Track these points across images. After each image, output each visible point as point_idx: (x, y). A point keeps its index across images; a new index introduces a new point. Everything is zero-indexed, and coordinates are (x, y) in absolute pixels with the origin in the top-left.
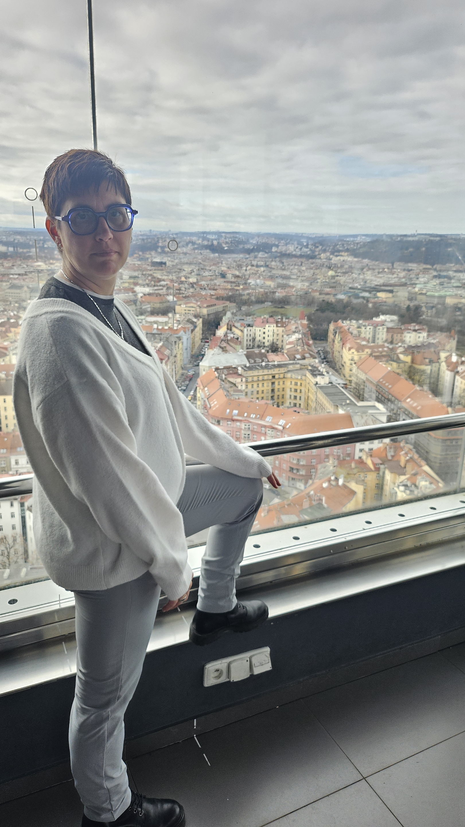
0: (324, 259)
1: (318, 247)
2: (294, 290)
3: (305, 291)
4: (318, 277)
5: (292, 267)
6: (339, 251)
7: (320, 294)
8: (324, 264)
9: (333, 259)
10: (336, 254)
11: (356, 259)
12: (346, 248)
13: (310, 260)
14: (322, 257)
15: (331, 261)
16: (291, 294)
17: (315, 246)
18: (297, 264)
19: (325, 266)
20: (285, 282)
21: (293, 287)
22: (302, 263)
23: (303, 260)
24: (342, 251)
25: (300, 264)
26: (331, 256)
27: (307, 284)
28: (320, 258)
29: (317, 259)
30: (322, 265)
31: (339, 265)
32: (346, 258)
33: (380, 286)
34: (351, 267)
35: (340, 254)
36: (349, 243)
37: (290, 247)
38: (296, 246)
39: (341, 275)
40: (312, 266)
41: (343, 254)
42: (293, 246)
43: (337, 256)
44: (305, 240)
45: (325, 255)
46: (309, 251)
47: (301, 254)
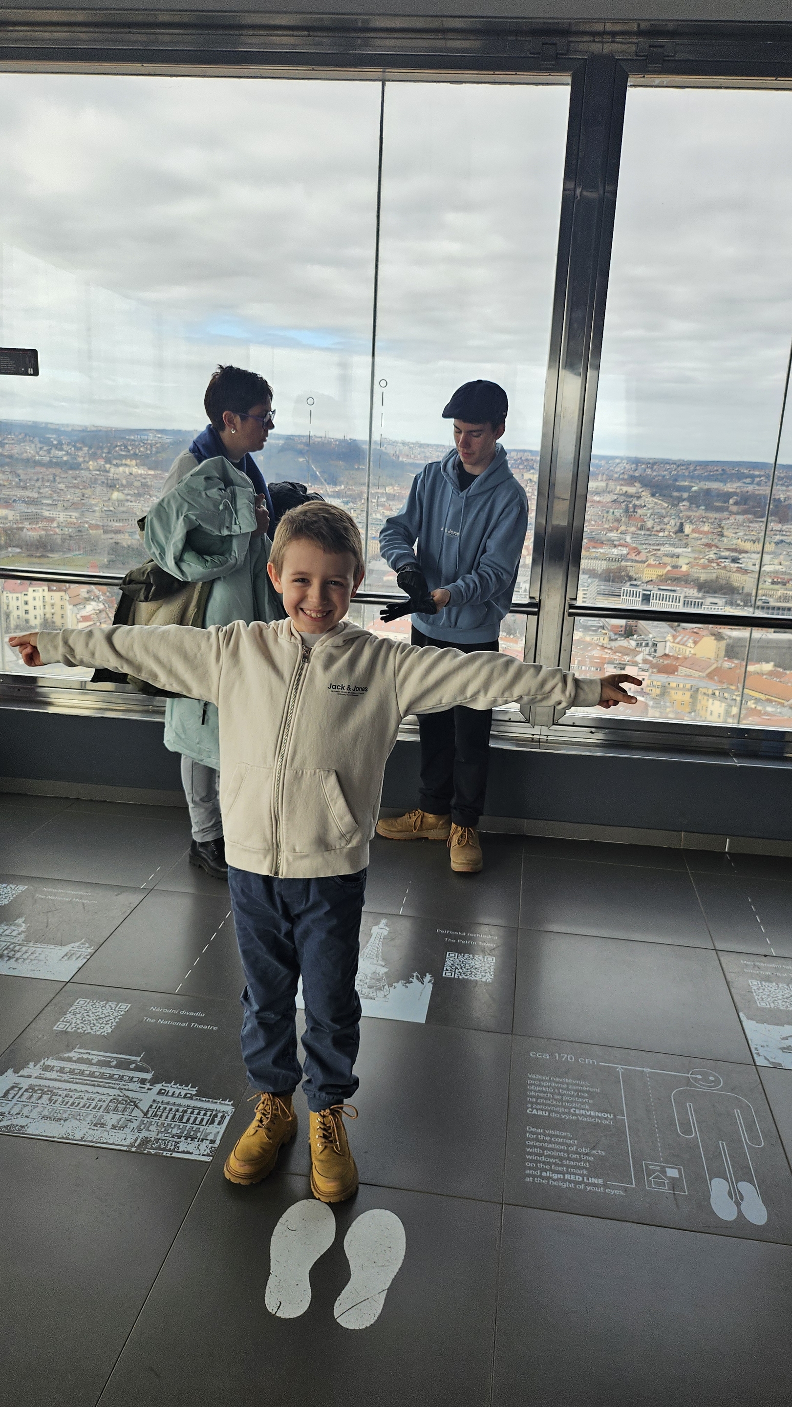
0: (95, 470)
1: (81, 449)
2: (55, 524)
3: (77, 525)
4: (93, 502)
5: (39, 484)
6: (121, 457)
7: (105, 532)
8: (96, 479)
9: (112, 470)
10: (114, 462)
11: (152, 472)
12: (132, 452)
13: (70, 472)
14: (91, 468)
15: (108, 474)
16: (52, 533)
17: (74, 446)
18: (46, 478)
19: (99, 482)
20: (32, 509)
21: (52, 520)
22: (55, 476)
23: (57, 471)
24: (126, 457)
25: (51, 478)
26: (108, 466)
27: (75, 514)
28: (88, 469)
29: (82, 469)
30: (94, 481)
31: (124, 482)
32: (135, 470)
34: (144, 485)
35: (124, 462)
36: (137, 443)
37: (28, 448)
38: (39, 445)
39: (133, 499)
40: (75, 482)
41: (128, 462)
42: (33, 446)
43: (117, 466)
44: (54, 436)
45: (96, 464)
46: (65, 455)
47: (51, 461)
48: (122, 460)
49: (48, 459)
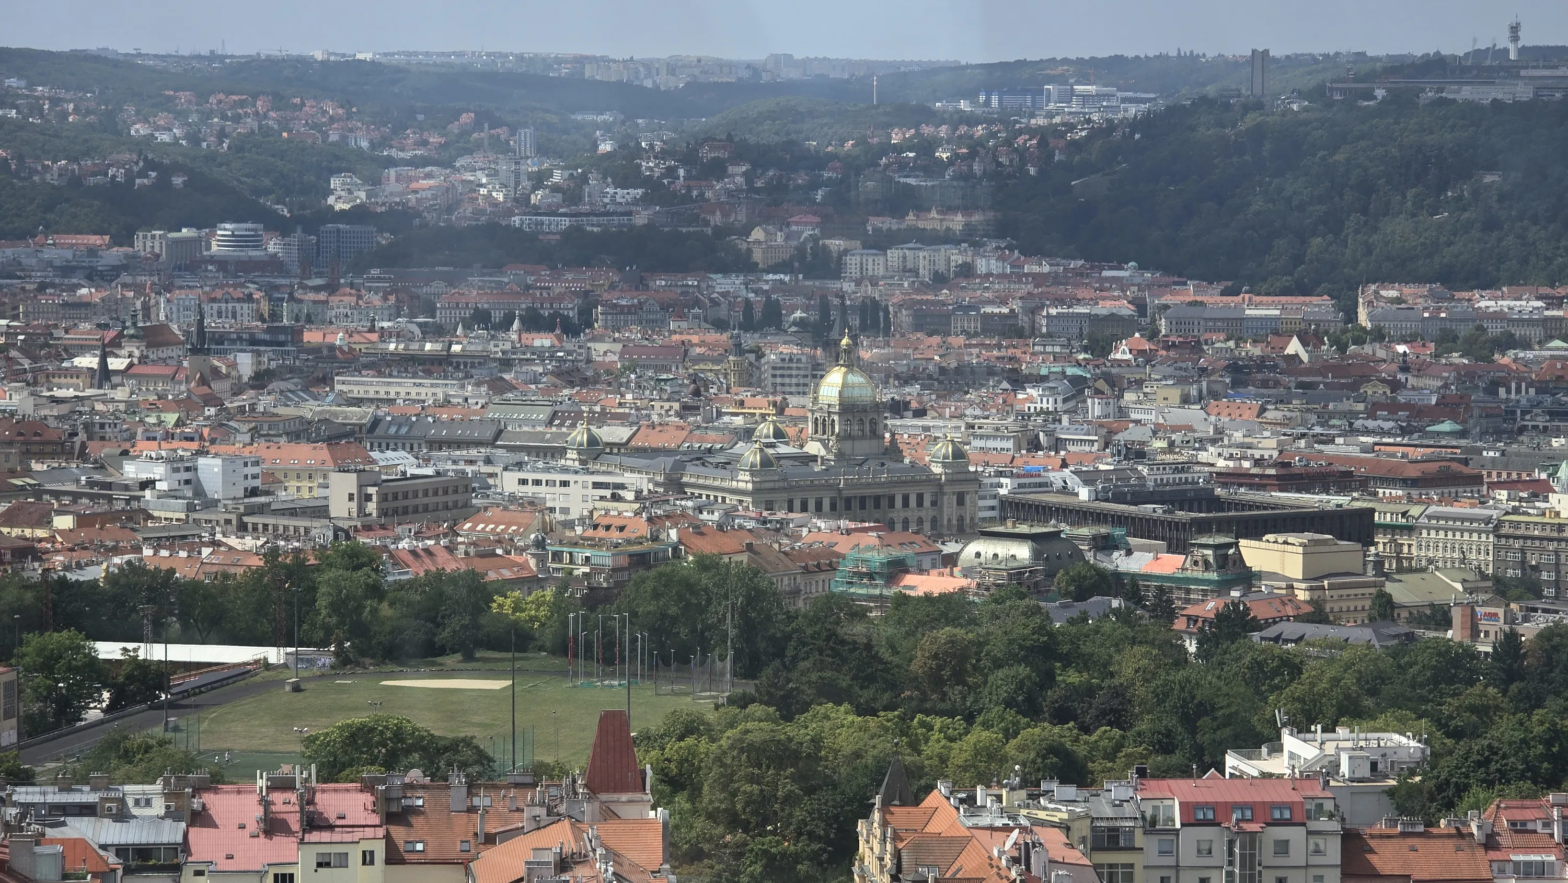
0: (774, 269)
2: (532, 533)
8: (777, 310)
9: (852, 263)
10: (872, 223)
11: (1041, 267)
12: (951, 176)
13: (664, 282)
14: (757, 256)
17: (692, 160)
19: (786, 322)
20: (448, 467)
21: (522, 510)
22: (590, 302)
23: (601, 279)
24: (921, 201)
25: (571, 311)
26: (836, 244)
27: (639, 482)
29: (719, 264)
30: (767, 320)
33: (1260, 483)
35: (912, 221)
36: (981, 131)
37: (482, 177)
38: (533, 164)
39: (930, 398)
41: (932, 221)
42: (505, 166)
43: (882, 241)
44: (607, 117)
45: (780, 238)
46: (645, 201)
47: (573, 235)
48: (902, 216)
49: (566, 222)
